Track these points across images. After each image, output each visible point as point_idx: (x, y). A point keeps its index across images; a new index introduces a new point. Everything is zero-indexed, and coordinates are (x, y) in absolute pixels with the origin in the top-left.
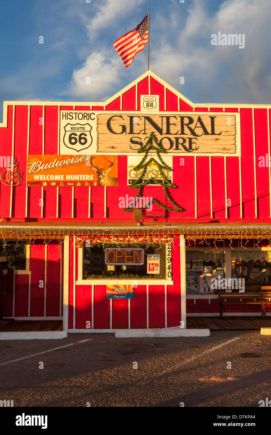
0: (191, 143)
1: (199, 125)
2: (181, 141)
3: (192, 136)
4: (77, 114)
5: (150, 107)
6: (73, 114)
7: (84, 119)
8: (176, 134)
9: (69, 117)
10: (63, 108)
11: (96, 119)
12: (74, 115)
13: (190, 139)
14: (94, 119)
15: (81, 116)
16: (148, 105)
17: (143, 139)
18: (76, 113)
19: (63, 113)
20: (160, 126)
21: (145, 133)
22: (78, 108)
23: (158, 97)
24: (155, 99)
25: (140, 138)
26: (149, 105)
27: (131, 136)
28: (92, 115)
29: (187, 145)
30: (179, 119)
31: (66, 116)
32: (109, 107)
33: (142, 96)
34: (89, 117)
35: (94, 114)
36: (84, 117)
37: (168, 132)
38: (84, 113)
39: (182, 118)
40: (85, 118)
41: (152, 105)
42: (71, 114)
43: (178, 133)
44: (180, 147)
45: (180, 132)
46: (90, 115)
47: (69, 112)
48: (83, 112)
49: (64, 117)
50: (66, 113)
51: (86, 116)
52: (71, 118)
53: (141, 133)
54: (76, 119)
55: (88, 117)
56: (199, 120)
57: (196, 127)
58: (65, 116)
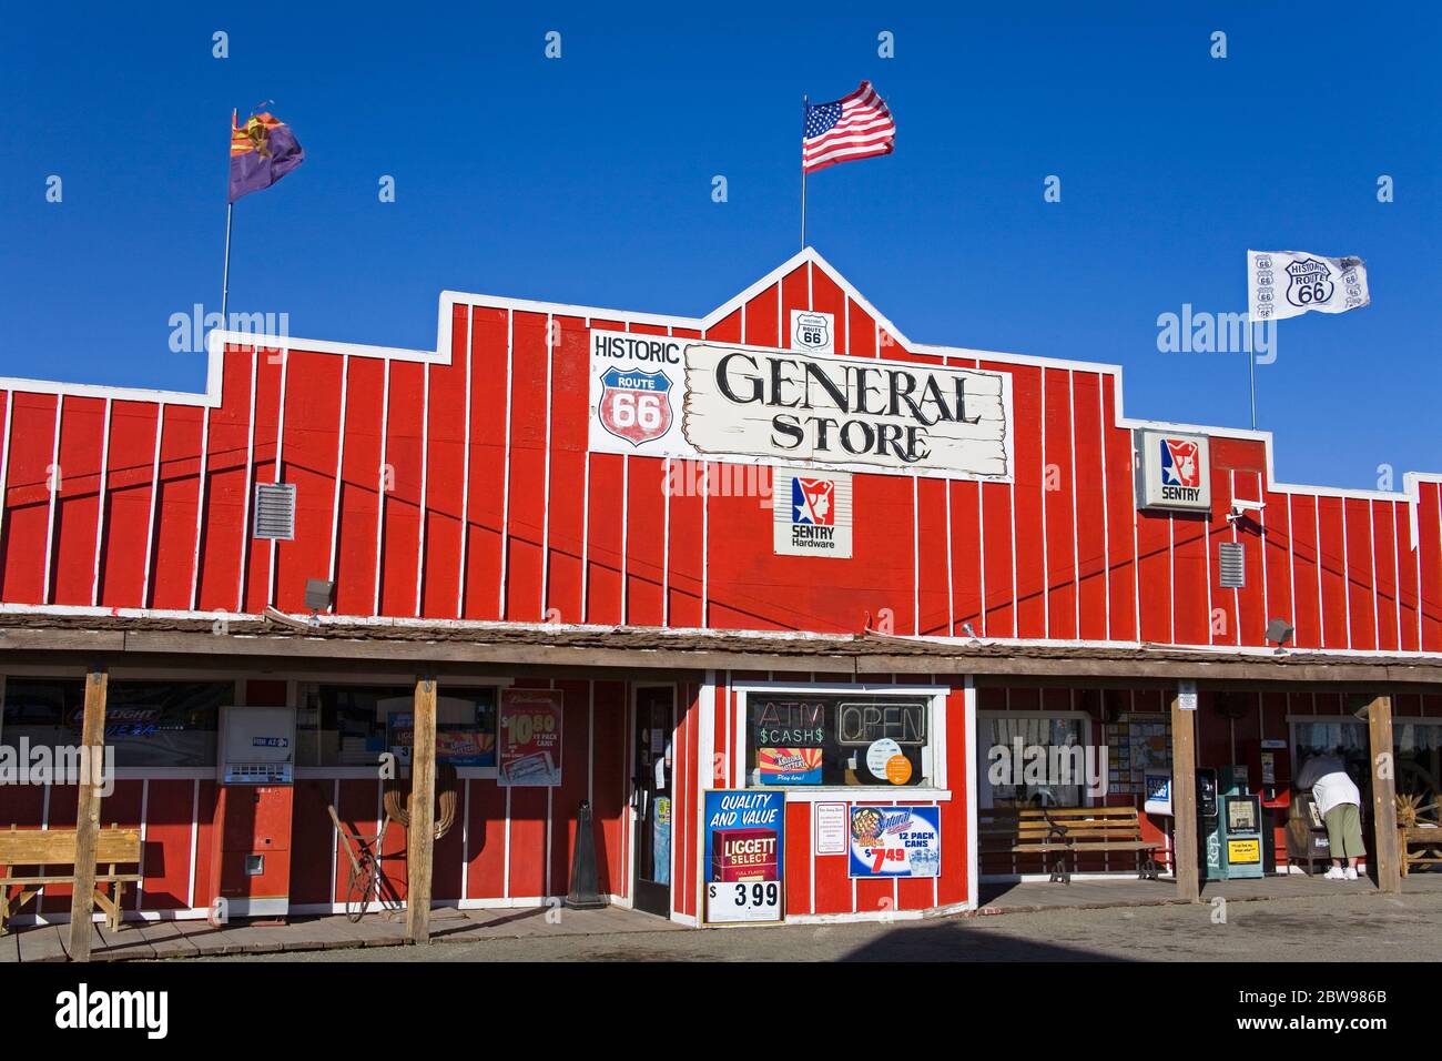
0: (912, 441)
1: (930, 395)
2: (890, 433)
3: (915, 423)
4: (634, 344)
5: (812, 344)
6: (623, 342)
7: (652, 360)
8: (880, 413)
9: (613, 349)
10: (597, 323)
11: (682, 363)
12: (626, 346)
13: (911, 431)
14: (678, 360)
15: (642, 350)
16: (807, 338)
17: (802, 420)
18: (631, 341)
19: (597, 337)
20: (842, 391)
21: (807, 406)
22: (636, 328)
23: (830, 318)
24: (823, 324)
25: (797, 419)
26: (812, 337)
27: (776, 410)
28: (672, 349)
29: (903, 442)
30: (886, 377)
31: (607, 347)
32: (716, 333)
33: (795, 314)
34: (663, 353)
35: (677, 348)
36: (650, 354)
37: (861, 408)
38: (652, 343)
39: (893, 376)
40: (655, 355)
41: (817, 339)
42: (618, 343)
43: (885, 412)
44: (889, 448)
45: (887, 410)
46: (665, 349)
47: (614, 335)
48: (649, 338)
49: (601, 350)
50: (605, 338)
51: (657, 352)
52: (619, 352)
53: (798, 405)
54: (631, 357)
55: (661, 354)
56: (932, 382)
57: (923, 400)
58: (604, 346)
